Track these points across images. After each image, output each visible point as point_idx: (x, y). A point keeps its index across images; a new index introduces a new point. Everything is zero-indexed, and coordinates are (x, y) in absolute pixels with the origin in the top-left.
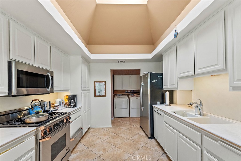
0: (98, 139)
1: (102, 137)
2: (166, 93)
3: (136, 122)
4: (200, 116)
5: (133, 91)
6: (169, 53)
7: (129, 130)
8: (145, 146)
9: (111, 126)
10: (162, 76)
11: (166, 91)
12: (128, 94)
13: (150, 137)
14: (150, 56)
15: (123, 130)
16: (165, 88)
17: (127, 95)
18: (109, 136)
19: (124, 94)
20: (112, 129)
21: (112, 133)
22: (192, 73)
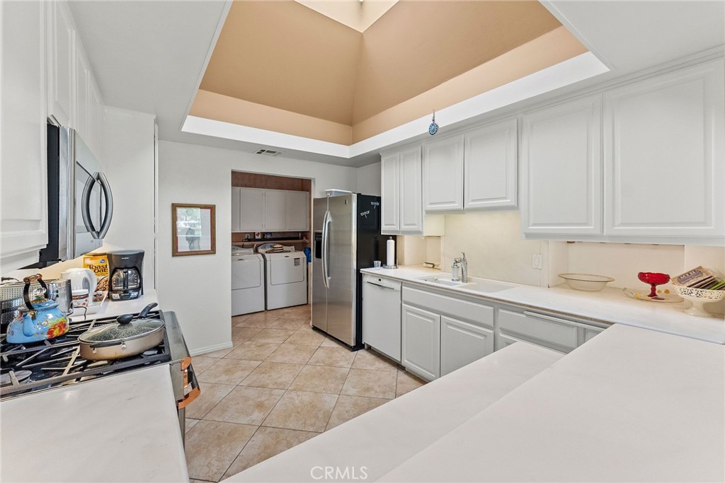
0: (212, 387)
1: (224, 378)
2: (388, 241)
3: (293, 320)
4: (463, 282)
5: (269, 236)
6: (402, 156)
7: (291, 343)
8: (353, 367)
9: (230, 344)
10: (378, 204)
11: (387, 237)
12: (256, 243)
13: (354, 347)
14: (346, 152)
15: (274, 348)
16: (384, 231)
17: (252, 246)
18: (243, 370)
19: (241, 243)
20: (240, 352)
21: (247, 362)
22: (458, 205)
